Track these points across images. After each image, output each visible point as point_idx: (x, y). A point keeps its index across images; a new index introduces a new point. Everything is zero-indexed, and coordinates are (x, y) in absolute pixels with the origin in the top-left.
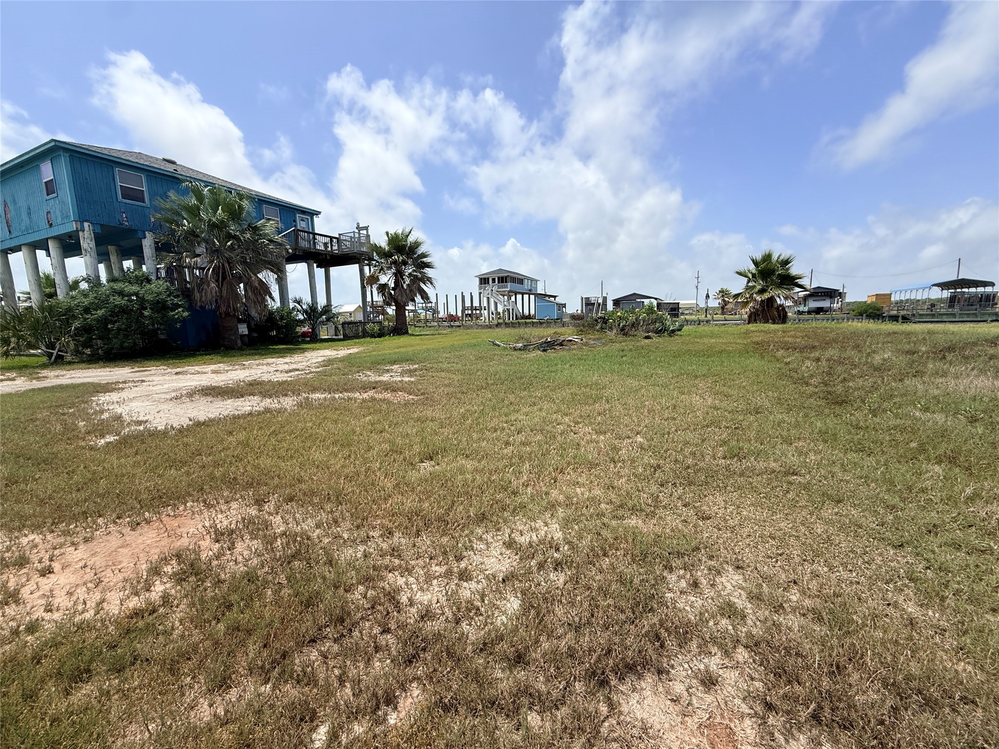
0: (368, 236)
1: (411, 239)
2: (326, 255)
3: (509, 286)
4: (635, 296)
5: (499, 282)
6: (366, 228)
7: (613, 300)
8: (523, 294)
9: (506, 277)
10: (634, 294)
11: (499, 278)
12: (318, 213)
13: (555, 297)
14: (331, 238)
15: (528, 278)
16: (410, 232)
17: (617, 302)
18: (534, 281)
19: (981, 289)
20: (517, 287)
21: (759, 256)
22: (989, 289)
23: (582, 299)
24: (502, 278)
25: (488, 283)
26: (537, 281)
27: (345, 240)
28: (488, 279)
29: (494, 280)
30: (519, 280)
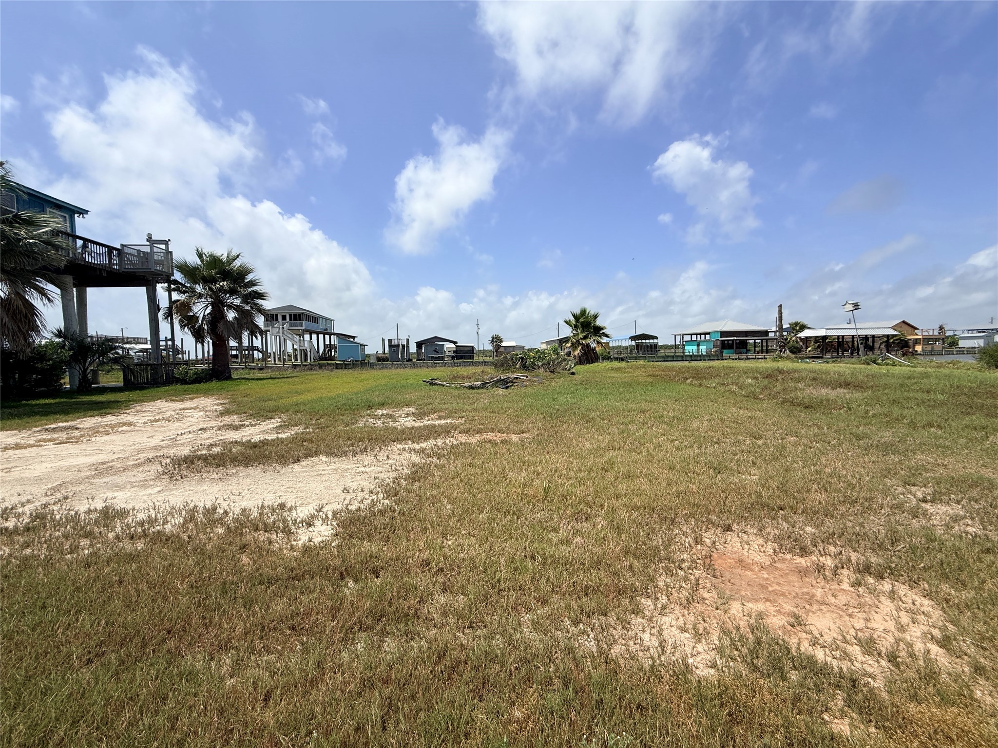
0: (169, 253)
1: (237, 263)
2: (100, 270)
3: (305, 324)
4: (436, 339)
5: (291, 320)
6: (166, 243)
7: (417, 343)
8: (318, 334)
9: (300, 315)
10: (436, 337)
11: (290, 315)
12: (83, 212)
13: (354, 337)
14: (111, 249)
15: (323, 318)
16: (238, 256)
17: (419, 345)
18: (329, 320)
19: (651, 341)
20: (312, 326)
21: (577, 311)
22: (655, 341)
23: (383, 340)
24: (295, 315)
25: (277, 320)
26: (331, 320)
27: (130, 254)
28: (277, 315)
29: (284, 318)
30: (314, 318)
